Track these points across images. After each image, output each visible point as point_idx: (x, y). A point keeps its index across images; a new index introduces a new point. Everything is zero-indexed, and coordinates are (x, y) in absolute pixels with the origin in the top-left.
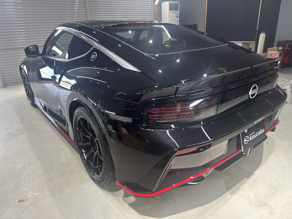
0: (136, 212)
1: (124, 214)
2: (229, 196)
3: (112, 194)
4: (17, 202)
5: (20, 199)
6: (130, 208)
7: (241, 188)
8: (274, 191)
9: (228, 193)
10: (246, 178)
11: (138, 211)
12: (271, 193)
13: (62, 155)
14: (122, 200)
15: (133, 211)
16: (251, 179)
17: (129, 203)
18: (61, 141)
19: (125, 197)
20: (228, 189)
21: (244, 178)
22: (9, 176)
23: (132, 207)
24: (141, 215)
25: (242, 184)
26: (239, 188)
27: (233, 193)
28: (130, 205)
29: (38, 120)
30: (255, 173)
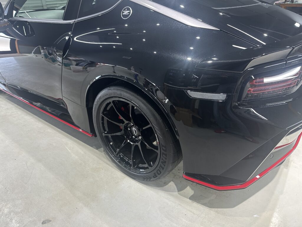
0: (203, 206)
1: (191, 212)
3: (163, 190)
4: (41, 224)
5: (43, 220)
6: (194, 203)
7: (291, 159)
11: (204, 204)
13: (69, 151)
14: (178, 194)
15: (198, 205)
17: (189, 198)
18: (57, 133)
19: (180, 191)
22: (8, 191)
23: (195, 202)
24: (210, 209)
28: (190, 198)
29: (8, 109)
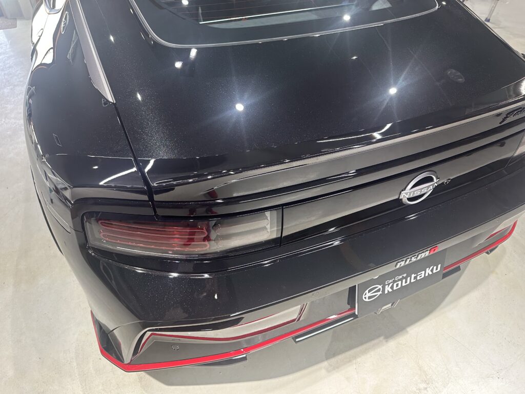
2: (323, 372)
7: (358, 360)
8: (424, 385)
9: (325, 364)
10: (382, 338)
12: (414, 389)
16: (392, 344)
20: (331, 354)
21: (379, 336)
25: (365, 352)
26: (355, 357)
27: (336, 368)
30: (408, 329)
